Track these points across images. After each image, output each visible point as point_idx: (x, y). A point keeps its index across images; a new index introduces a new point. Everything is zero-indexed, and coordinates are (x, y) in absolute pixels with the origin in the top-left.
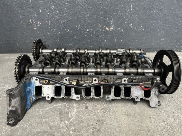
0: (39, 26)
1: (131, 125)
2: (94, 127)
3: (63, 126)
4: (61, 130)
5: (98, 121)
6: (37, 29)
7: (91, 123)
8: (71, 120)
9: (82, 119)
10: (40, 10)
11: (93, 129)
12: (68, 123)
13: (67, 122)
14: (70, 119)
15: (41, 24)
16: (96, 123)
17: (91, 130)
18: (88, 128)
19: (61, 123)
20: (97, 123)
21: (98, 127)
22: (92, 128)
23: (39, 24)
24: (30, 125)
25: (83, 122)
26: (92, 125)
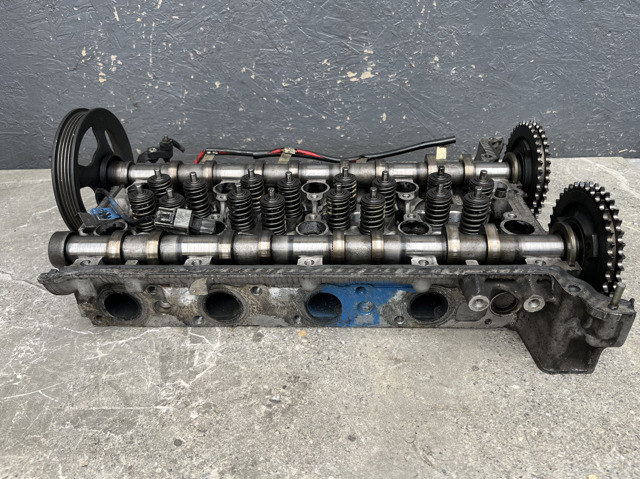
0: (114, 69)
1: (405, 390)
2: (274, 398)
3: (168, 396)
4: (158, 407)
5: (293, 379)
6: (108, 80)
7: (266, 387)
8: (198, 376)
9: (236, 374)
10: (116, 13)
11: (269, 406)
12: (187, 386)
13: (183, 383)
14: (197, 373)
15: (120, 62)
16: (284, 387)
17: (264, 408)
18: (252, 402)
19: (161, 386)
20: (288, 385)
21: (287, 399)
22: (268, 402)
23: (115, 62)
24: (56, 393)
25: (239, 383)
26: (269, 392)
